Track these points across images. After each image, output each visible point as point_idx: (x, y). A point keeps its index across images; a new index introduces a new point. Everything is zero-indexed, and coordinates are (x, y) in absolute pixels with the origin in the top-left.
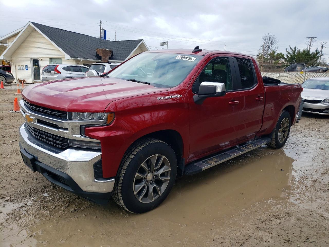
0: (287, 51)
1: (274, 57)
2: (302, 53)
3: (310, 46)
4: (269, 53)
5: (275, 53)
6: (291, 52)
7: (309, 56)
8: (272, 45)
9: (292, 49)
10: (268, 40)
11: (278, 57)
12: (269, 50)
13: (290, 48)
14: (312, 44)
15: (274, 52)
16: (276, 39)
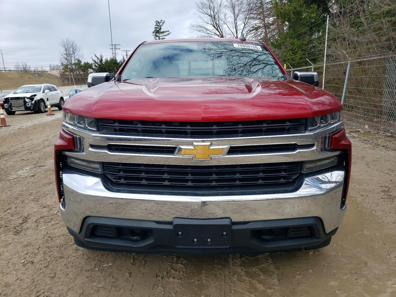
0: (93, 60)
1: (82, 67)
2: (110, 62)
3: (115, 54)
4: (73, 62)
5: (81, 62)
6: (98, 61)
7: (117, 64)
8: (74, 53)
9: (98, 58)
10: (68, 47)
11: (85, 67)
12: (72, 58)
13: (96, 56)
14: (116, 52)
15: (79, 61)
16: (78, 46)
